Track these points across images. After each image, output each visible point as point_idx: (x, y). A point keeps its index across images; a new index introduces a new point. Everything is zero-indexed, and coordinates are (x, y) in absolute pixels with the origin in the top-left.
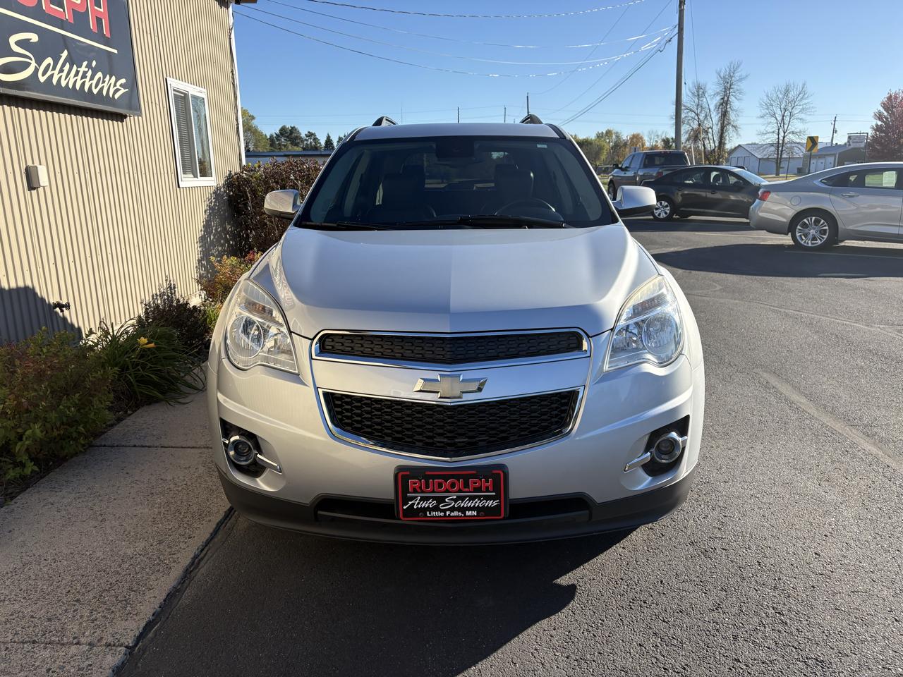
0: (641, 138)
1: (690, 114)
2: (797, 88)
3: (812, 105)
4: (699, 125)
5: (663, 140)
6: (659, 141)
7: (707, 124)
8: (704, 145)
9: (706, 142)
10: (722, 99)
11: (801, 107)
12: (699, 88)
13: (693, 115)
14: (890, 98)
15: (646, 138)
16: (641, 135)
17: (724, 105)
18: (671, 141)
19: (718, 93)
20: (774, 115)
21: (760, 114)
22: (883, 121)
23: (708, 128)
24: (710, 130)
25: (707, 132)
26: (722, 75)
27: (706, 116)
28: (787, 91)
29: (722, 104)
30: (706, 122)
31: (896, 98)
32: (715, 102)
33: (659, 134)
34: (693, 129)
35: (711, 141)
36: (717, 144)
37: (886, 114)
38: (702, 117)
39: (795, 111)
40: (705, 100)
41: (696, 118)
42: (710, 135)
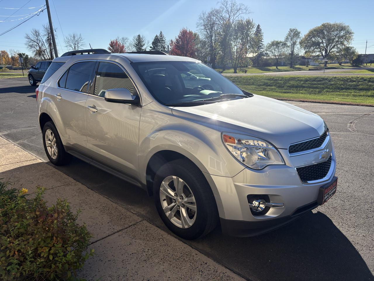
0: (6, 53)
1: (34, 43)
2: (78, 36)
3: (85, 43)
4: (40, 48)
5: (18, 54)
6: (16, 55)
7: (43, 48)
8: (44, 57)
9: (45, 56)
10: (48, 37)
11: (81, 44)
12: (36, 32)
13: (36, 43)
14: (111, 42)
15: (9, 53)
16: (6, 51)
17: (49, 40)
18: (22, 54)
19: (45, 35)
20: (71, 46)
21: (65, 45)
22: (111, 51)
23: (45, 50)
24: (45, 51)
25: (44, 52)
26: (46, 27)
27: (42, 45)
28: (74, 37)
29: (48, 40)
30: (42, 47)
31: (114, 43)
32: (45, 39)
33: (15, 51)
34: (37, 50)
35: (47, 56)
36: (50, 57)
37: (111, 48)
38: (40, 44)
39: (79, 45)
40: (40, 37)
41: (38, 45)
42: (46, 53)
